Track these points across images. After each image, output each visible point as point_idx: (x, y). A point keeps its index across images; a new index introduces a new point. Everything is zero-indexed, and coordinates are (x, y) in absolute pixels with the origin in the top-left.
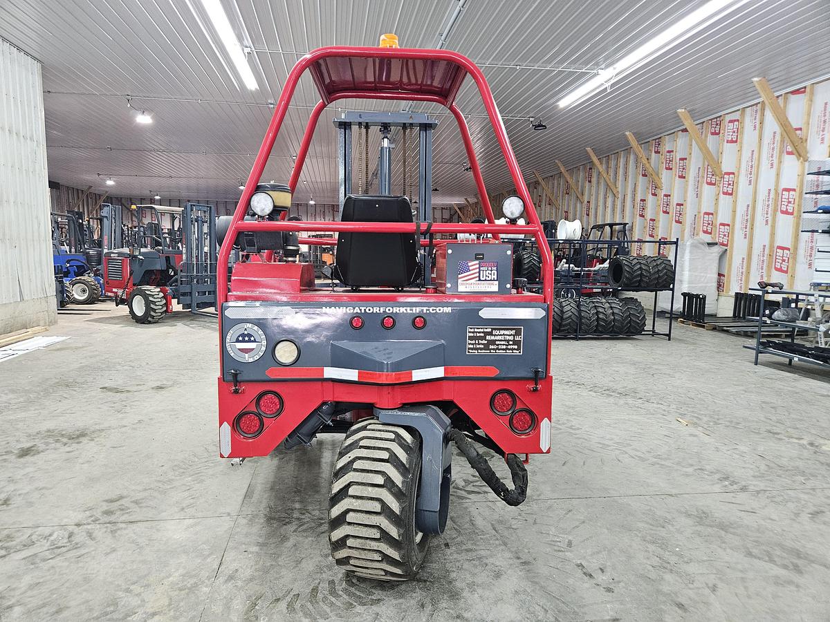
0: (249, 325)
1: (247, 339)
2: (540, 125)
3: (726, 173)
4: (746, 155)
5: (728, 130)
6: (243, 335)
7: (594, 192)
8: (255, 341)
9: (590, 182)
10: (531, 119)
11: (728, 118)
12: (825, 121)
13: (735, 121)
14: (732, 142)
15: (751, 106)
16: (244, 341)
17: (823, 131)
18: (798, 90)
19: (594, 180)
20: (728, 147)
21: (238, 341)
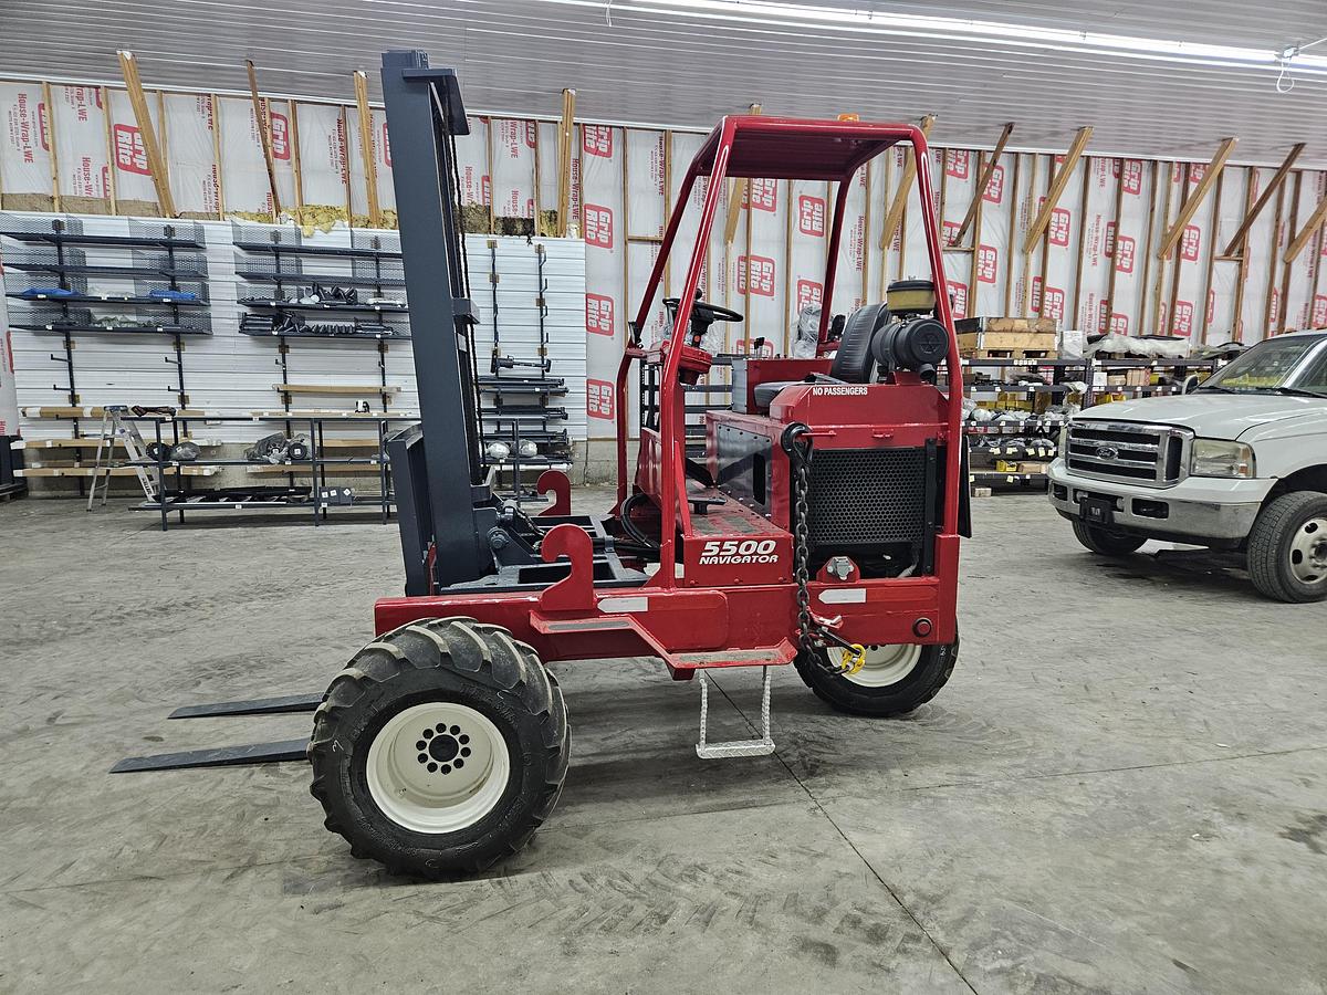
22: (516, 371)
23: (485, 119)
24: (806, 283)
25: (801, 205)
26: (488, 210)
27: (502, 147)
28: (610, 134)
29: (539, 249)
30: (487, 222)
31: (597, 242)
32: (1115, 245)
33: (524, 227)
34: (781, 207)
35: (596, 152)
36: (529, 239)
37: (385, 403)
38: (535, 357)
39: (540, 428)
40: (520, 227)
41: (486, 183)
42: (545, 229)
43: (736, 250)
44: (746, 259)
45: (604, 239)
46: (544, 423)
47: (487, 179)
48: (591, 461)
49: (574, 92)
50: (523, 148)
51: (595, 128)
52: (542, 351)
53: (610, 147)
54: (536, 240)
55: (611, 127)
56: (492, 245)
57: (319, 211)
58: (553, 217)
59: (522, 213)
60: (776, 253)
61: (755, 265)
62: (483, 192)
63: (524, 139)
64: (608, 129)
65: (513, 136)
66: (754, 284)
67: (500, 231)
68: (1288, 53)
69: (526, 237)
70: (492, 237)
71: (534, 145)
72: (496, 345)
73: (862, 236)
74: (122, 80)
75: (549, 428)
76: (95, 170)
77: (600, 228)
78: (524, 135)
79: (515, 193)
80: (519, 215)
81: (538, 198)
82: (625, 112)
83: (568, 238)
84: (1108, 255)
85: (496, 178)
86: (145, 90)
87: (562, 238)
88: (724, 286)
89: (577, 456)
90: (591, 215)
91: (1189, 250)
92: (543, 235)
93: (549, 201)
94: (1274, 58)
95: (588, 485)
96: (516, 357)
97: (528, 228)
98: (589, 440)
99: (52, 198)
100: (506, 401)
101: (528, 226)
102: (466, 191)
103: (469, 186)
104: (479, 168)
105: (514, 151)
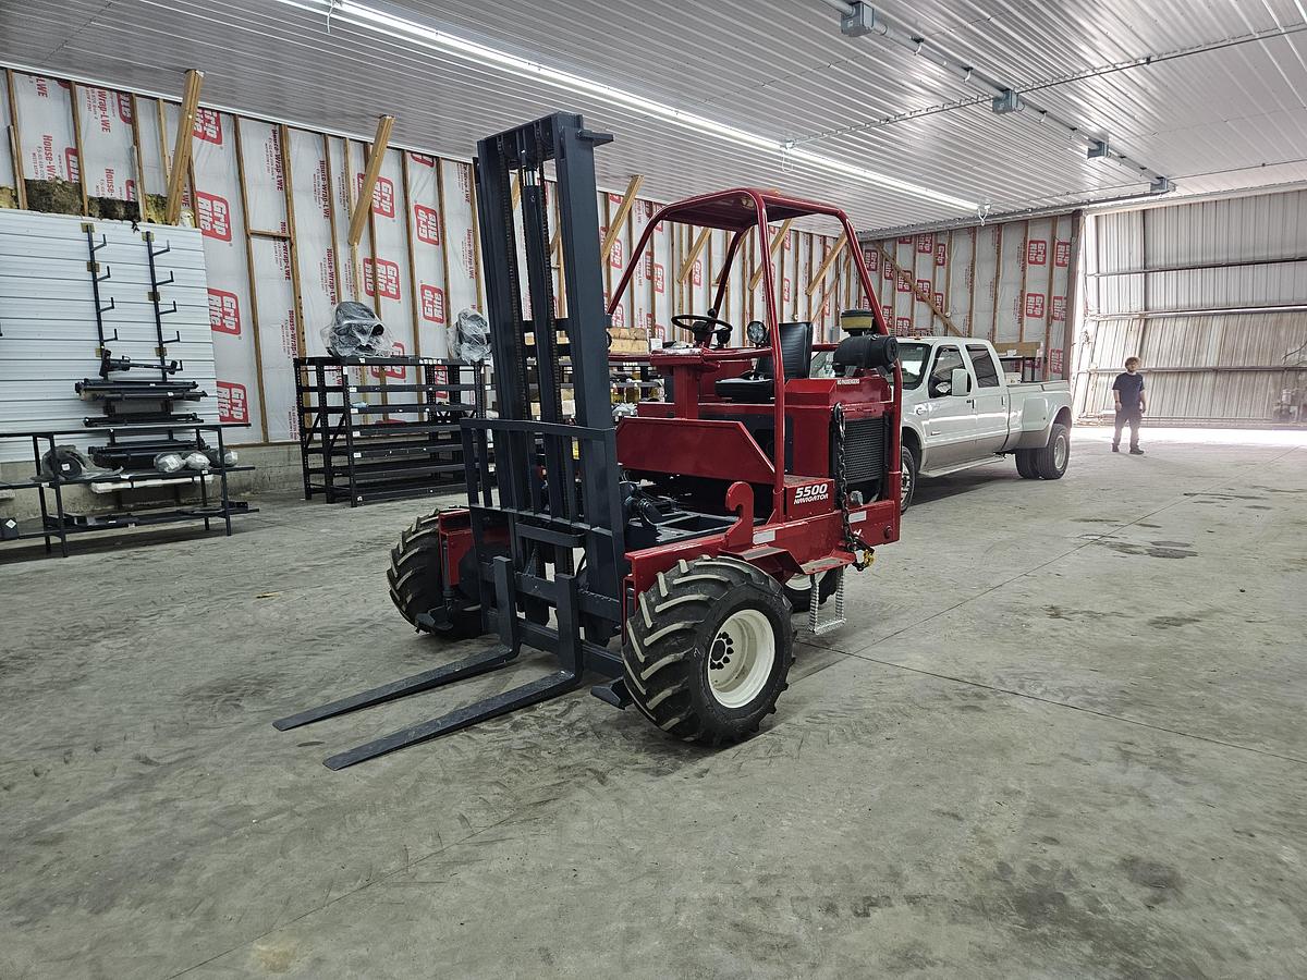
22: (133, 374)
23: (66, 83)
24: (429, 288)
25: (417, 214)
26: (79, 188)
27: (89, 118)
28: (218, 119)
29: (148, 237)
30: (78, 201)
31: (212, 233)
32: (652, 271)
33: (126, 211)
34: (399, 213)
35: (204, 136)
36: (134, 224)
38: (155, 360)
39: (165, 437)
40: (122, 211)
41: (72, 157)
42: (152, 215)
43: (362, 252)
44: (372, 261)
45: (220, 228)
46: (170, 432)
47: (75, 152)
49: (202, 74)
50: (116, 122)
51: (201, 110)
52: (161, 352)
53: (219, 133)
54: (143, 226)
55: (218, 112)
56: (88, 229)
58: (160, 203)
59: (119, 193)
60: (398, 257)
61: (381, 269)
62: (69, 167)
63: (117, 114)
64: (215, 114)
65: (103, 107)
66: (382, 287)
67: (97, 214)
68: (789, 145)
69: (130, 222)
70: (87, 220)
71: (131, 120)
72: (103, 344)
73: (472, 248)
75: (178, 437)
77: (215, 218)
78: (116, 107)
79: (109, 172)
80: (116, 196)
81: (141, 180)
82: (233, 98)
83: (181, 226)
84: (648, 278)
85: (85, 150)
87: (173, 227)
88: (354, 287)
90: (203, 204)
91: (696, 278)
92: (150, 221)
93: (153, 184)
94: (778, 147)
96: (134, 358)
97: (131, 212)
100: (119, 409)
101: (132, 211)
102: (46, 163)
103: (49, 158)
104: (62, 141)
105: (105, 124)
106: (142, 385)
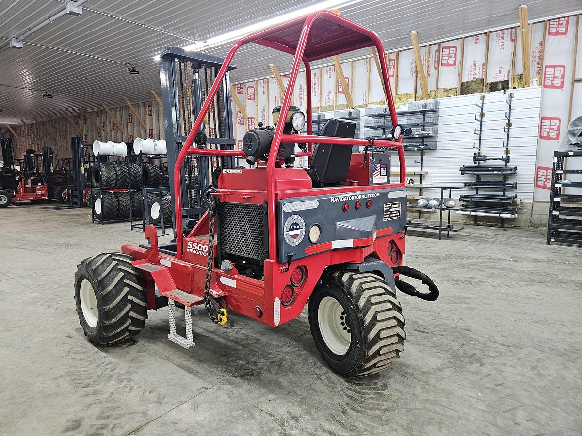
0: (296, 216)
1: (295, 227)
2: (134, 71)
3: (250, 118)
4: (260, 108)
5: (248, 92)
6: (293, 225)
7: (154, 122)
8: (299, 228)
9: (151, 115)
10: (127, 65)
11: (247, 85)
12: (301, 94)
13: (252, 87)
14: (251, 99)
15: (261, 80)
16: (293, 229)
17: (301, 99)
18: (286, 75)
19: (154, 114)
20: (249, 102)
21: (290, 230)
22: (489, 163)
23: (487, 34)
26: (483, 80)
27: (495, 46)
28: (568, 21)
29: (511, 96)
30: (481, 87)
31: (551, 86)
33: (503, 85)
36: (505, 91)
37: (421, 179)
39: (502, 193)
40: (500, 86)
41: (484, 67)
42: (516, 84)
45: (557, 83)
46: (504, 190)
47: (485, 64)
48: (535, 214)
49: (525, 6)
50: (508, 43)
51: (557, 20)
52: (507, 151)
53: (567, 28)
54: (509, 92)
55: (568, 17)
56: (483, 98)
57: (402, 96)
58: (522, 77)
59: (503, 78)
62: (482, 72)
63: (509, 39)
64: (566, 19)
65: (503, 39)
67: (488, 90)
69: (503, 91)
70: (483, 94)
71: (513, 41)
72: (479, 150)
74: (333, 62)
75: (507, 194)
76: (332, 95)
77: (555, 78)
78: (509, 36)
79: (500, 68)
80: (501, 79)
81: (514, 69)
83: (531, 86)
85: (490, 63)
86: (341, 64)
87: (526, 88)
89: (525, 210)
90: (549, 71)
92: (514, 88)
93: (519, 70)
95: (531, 228)
96: (490, 156)
98: (534, 201)
99: (318, 107)
100: (483, 179)
101: (505, 85)
102: (473, 73)
103: (475, 70)
104: (481, 60)
105: (502, 47)
106: (495, 168)
